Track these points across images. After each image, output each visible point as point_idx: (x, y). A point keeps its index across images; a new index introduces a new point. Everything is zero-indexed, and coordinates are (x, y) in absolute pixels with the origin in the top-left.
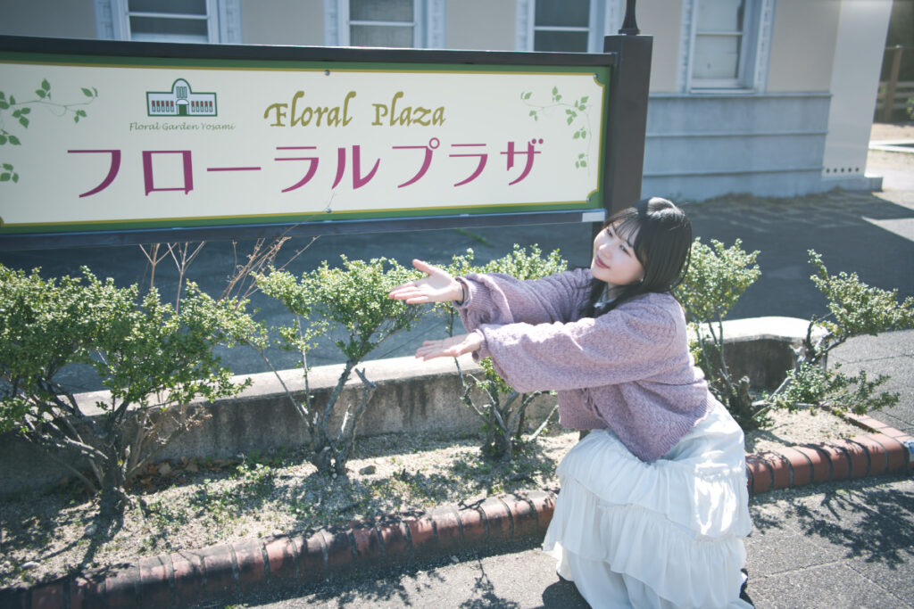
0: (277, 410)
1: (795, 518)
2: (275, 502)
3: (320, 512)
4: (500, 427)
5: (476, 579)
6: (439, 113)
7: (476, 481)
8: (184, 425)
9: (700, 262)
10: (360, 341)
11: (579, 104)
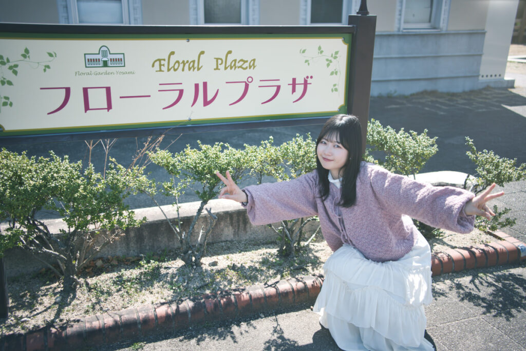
0: (162, 229)
1: (455, 290)
2: (161, 283)
3: (187, 289)
4: (288, 239)
5: (274, 327)
6: (252, 62)
7: (274, 269)
8: (109, 240)
9: (403, 143)
10: (208, 190)
11: (334, 56)
